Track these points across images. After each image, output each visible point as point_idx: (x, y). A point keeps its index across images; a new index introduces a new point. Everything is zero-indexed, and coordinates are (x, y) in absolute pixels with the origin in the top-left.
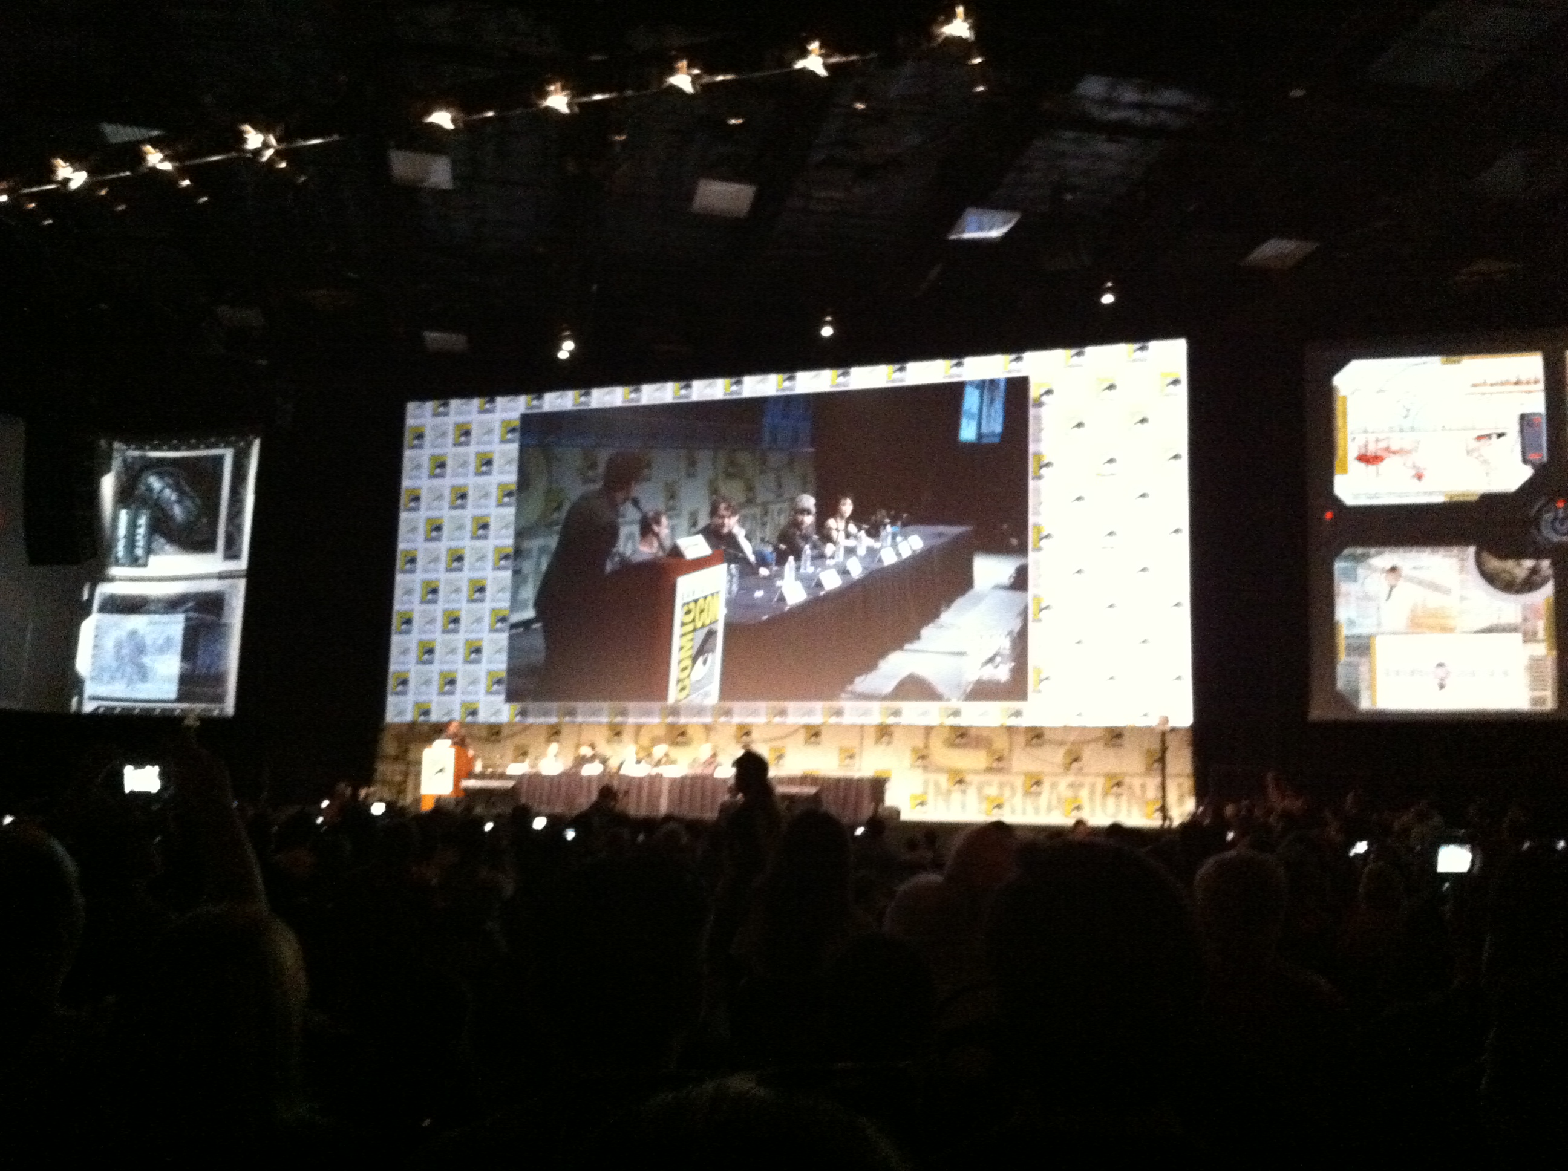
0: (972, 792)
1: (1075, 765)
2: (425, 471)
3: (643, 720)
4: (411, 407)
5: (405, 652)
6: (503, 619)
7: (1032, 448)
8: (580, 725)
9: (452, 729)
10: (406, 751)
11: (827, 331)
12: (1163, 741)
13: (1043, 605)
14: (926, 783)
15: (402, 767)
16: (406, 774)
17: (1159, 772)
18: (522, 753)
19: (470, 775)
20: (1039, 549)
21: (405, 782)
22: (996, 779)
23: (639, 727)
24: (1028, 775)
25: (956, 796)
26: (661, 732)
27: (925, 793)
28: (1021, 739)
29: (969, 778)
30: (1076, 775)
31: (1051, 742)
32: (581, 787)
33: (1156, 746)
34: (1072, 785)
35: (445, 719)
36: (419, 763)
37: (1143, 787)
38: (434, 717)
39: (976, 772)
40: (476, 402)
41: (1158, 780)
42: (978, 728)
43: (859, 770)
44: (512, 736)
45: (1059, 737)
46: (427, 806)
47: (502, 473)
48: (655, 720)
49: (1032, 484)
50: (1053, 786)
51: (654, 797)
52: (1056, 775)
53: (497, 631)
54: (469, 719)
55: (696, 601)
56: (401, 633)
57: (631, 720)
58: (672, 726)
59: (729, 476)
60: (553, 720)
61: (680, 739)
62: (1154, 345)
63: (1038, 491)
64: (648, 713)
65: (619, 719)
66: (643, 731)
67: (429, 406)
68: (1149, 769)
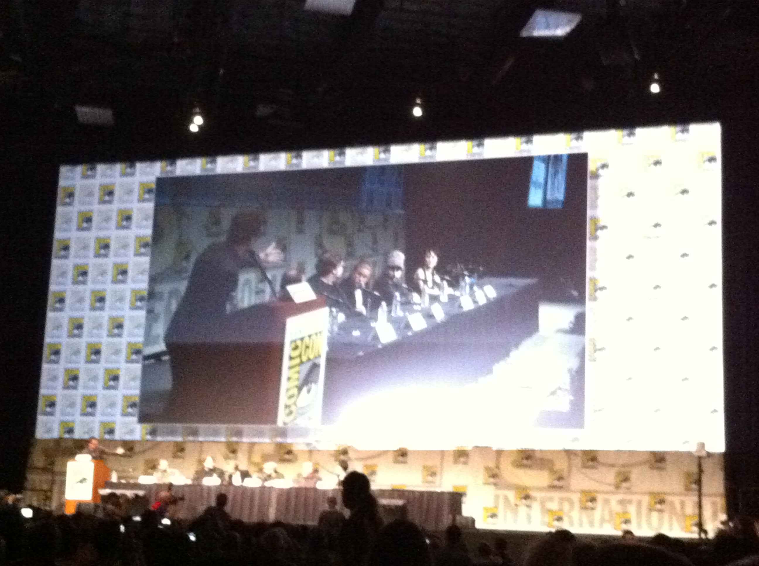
0: (536, 506)
1: (624, 485)
2: (74, 225)
3: (256, 440)
4: (64, 170)
5: (54, 378)
6: (138, 352)
7: (589, 213)
8: (201, 442)
9: (92, 446)
10: (52, 463)
11: (417, 112)
12: (700, 466)
13: (598, 347)
14: (497, 497)
15: (50, 477)
16: (53, 482)
17: (696, 493)
18: (152, 467)
19: (108, 484)
20: (595, 299)
21: (51, 491)
22: (556, 495)
23: (252, 445)
24: (584, 492)
25: (523, 510)
26: (270, 449)
27: (496, 507)
28: (578, 461)
29: (533, 493)
30: (624, 493)
31: (605, 465)
32: (201, 496)
33: (694, 469)
34: (622, 502)
35: (86, 437)
36: (63, 474)
37: (683, 503)
38: (78, 435)
39: (540, 489)
40: (118, 167)
41: (696, 499)
42: (541, 451)
43: (440, 486)
44: (144, 451)
45: (610, 461)
46: (70, 511)
47: (139, 227)
48: (267, 440)
49: (589, 244)
50: (607, 501)
51: (264, 506)
52: (607, 493)
53: (132, 361)
54: (107, 437)
55: (302, 339)
56: (51, 362)
57: (245, 440)
58: (280, 446)
59: (332, 232)
60: (179, 439)
61: (287, 457)
62: (694, 128)
63: (594, 250)
64: (260, 434)
65: (235, 439)
66: (256, 448)
67: (79, 169)
68: (688, 489)
